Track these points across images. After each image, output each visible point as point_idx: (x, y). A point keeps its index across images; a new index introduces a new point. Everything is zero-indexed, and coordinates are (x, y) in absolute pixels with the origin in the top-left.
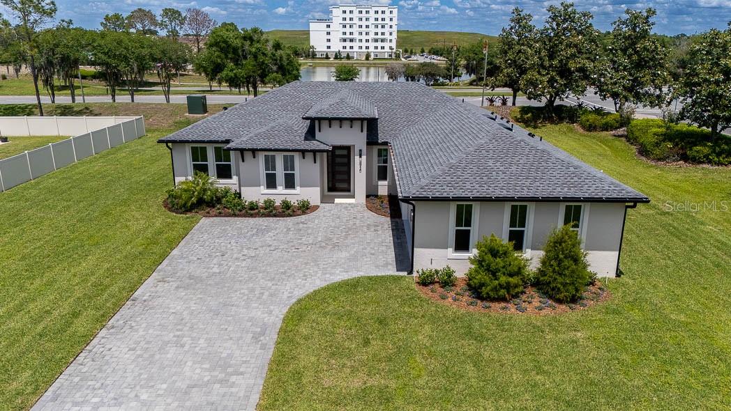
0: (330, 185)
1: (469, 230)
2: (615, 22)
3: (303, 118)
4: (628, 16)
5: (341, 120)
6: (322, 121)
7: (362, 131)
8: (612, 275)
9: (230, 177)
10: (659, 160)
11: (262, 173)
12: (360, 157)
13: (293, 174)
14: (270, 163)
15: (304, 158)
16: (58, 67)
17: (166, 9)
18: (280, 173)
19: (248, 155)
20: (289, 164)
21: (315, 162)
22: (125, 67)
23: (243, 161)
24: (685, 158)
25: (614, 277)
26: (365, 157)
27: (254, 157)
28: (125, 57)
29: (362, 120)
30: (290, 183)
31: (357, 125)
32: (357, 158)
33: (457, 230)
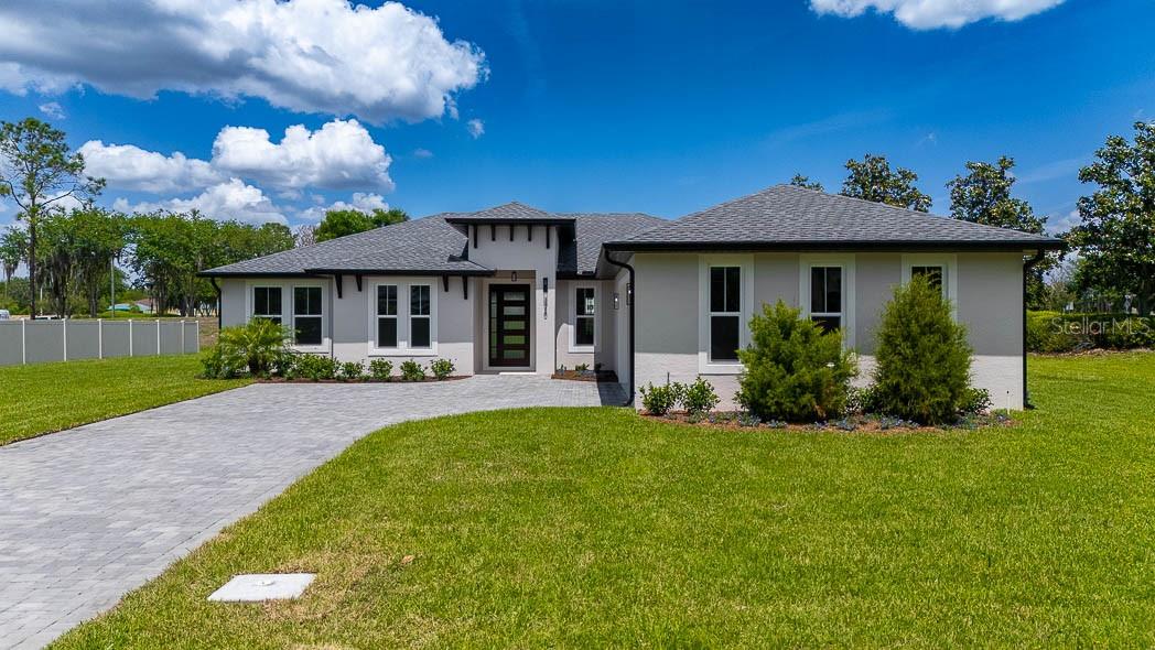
0: (494, 356)
1: (737, 318)
2: (952, 183)
3: (448, 220)
4: (971, 172)
5: (512, 225)
6: (479, 227)
7: (548, 247)
8: (1020, 407)
9: (318, 341)
10: (1059, 351)
11: (373, 319)
12: (545, 290)
13: (428, 319)
14: (387, 300)
15: (446, 290)
16: (76, 262)
17: (268, 224)
18: (404, 318)
19: (349, 284)
20: (420, 301)
21: (466, 298)
22: (183, 263)
23: (340, 296)
24: (1103, 342)
25: (1022, 409)
26: (554, 290)
27: (360, 289)
28: (186, 249)
29: (548, 223)
30: (421, 336)
31: (540, 233)
32: (539, 293)
33: (713, 319)
